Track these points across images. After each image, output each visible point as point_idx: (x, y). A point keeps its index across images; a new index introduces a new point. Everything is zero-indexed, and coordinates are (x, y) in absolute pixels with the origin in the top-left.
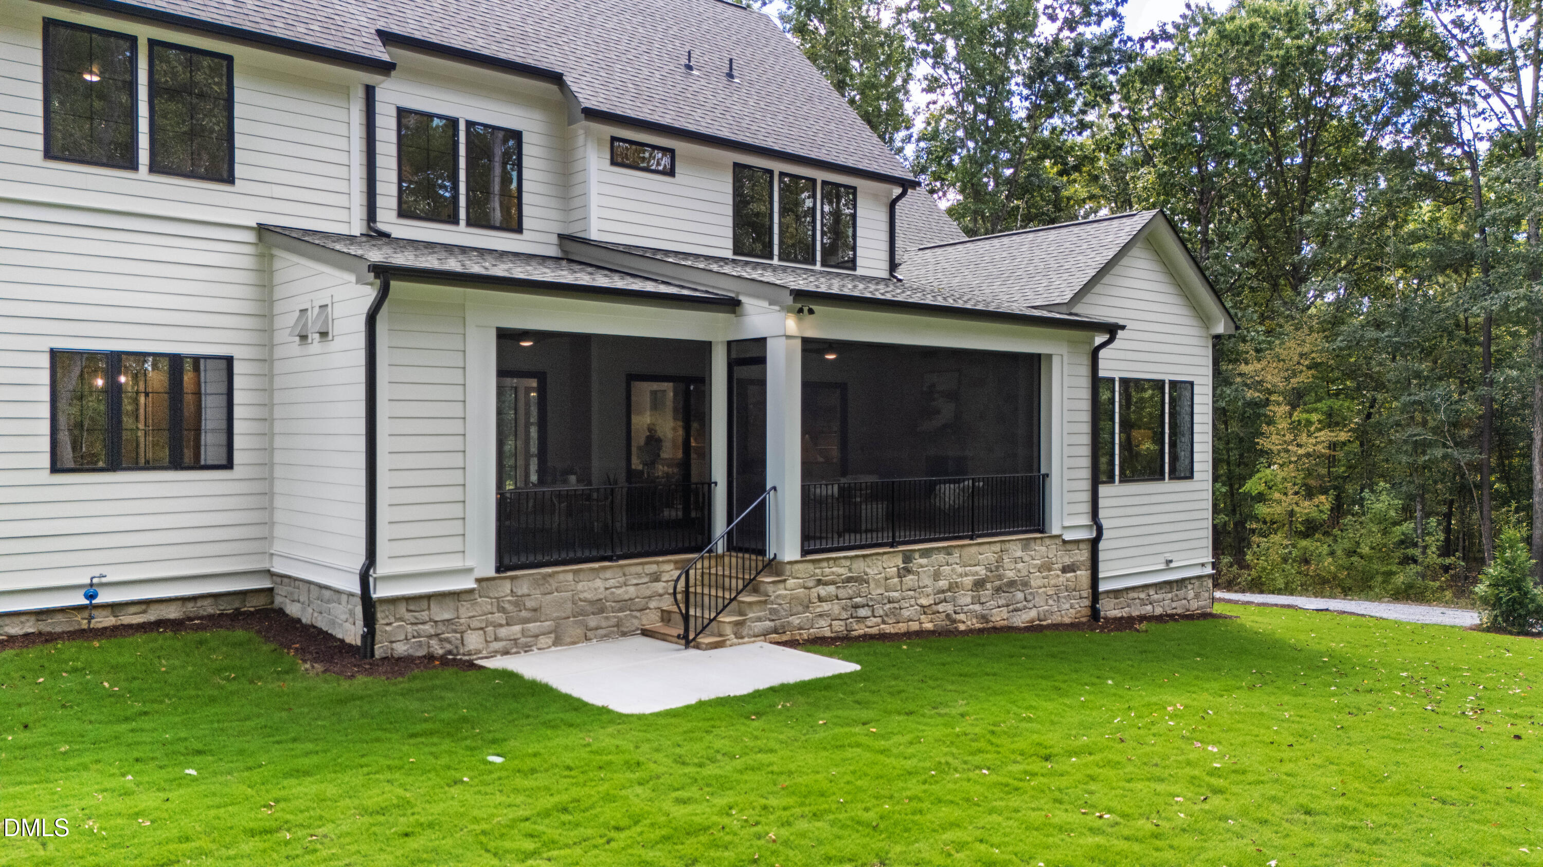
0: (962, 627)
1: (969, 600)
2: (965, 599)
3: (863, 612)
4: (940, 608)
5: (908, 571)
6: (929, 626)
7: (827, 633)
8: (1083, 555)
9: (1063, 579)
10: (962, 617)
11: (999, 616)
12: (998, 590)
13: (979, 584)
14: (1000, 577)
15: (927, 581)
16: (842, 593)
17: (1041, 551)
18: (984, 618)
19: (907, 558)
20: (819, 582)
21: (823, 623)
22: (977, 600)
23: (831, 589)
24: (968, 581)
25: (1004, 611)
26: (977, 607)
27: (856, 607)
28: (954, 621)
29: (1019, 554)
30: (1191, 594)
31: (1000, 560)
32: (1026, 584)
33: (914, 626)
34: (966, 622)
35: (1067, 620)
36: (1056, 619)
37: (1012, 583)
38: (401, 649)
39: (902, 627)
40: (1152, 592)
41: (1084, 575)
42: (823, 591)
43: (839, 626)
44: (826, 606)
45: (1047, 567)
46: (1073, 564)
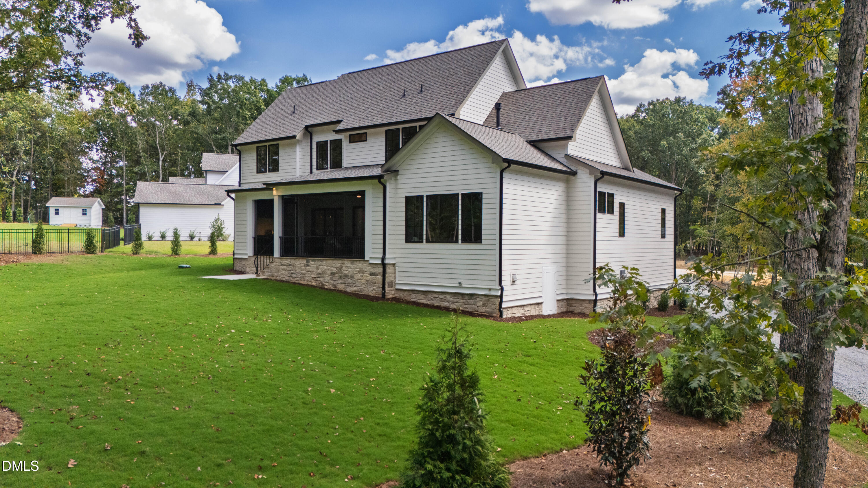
0: (326, 287)
1: (329, 278)
2: (328, 278)
3: (294, 275)
4: (319, 279)
5: (308, 266)
6: (314, 284)
7: (284, 279)
8: (380, 270)
9: (369, 277)
10: (326, 284)
11: (341, 286)
12: (340, 277)
13: (333, 274)
14: (341, 273)
15: (315, 270)
16: (288, 269)
17: (359, 265)
18: (335, 286)
19: (308, 262)
20: (282, 265)
21: (283, 276)
22: (332, 279)
23: (285, 267)
24: (329, 272)
25: (343, 286)
26: (332, 282)
27: (292, 273)
28: (323, 285)
29: (349, 265)
30: (480, 303)
31: (341, 267)
32: (352, 277)
33: (310, 283)
34: (328, 286)
35: (371, 294)
36: (366, 293)
37: (346, 276)
38: (237, 269)
39: (306, 283)
40: (448, 296)
41: (380, 278)
42: (283, 267)
43: (287, 278)
44: (284, 272)
45: (362, 272)
46: (375, 273)
